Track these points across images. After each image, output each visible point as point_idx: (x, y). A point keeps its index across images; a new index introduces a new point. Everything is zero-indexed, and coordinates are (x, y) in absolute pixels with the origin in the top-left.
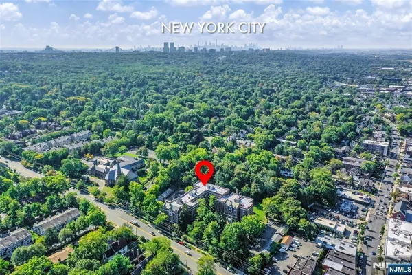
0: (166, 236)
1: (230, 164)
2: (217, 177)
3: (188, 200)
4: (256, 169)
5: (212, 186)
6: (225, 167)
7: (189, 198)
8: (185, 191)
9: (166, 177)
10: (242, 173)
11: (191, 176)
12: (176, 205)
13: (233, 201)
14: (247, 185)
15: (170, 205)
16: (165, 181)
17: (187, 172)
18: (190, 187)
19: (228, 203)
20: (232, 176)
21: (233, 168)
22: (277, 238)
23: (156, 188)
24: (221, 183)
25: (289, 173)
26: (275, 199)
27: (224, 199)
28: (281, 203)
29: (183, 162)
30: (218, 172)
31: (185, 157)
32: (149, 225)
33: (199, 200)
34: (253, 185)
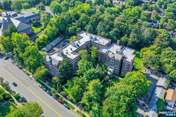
0: (46, 91)
1: (110, 16)
2: (99, 27)
3: (70, 51)
4: (132, 20)
5: (94, 36)
6: (106, 19)
7: (71, 49)
8: (70, 40)
9: (54, 28)
10: (121, 25)
11: (76, 27)
12: (57, 58)
13: (115, 52)
14: (126, 35)
15: (50, 58)
16: (53, 31)
17: (73, 23)
18: (74, 37)
19: (110, 55)
20: (112, 26)
21: (113, 19)
22: (161, 93)
23: (44, 38)
24: (102, 33)
25: (155, 24)
26: (153, 50)
27: (106, 50)
28: (160, 53)
29: (70, 15)
30: (99, 23)
31: (72, 11)
32: (31, 76)
33: (81, 52)
34: (132, 35)
